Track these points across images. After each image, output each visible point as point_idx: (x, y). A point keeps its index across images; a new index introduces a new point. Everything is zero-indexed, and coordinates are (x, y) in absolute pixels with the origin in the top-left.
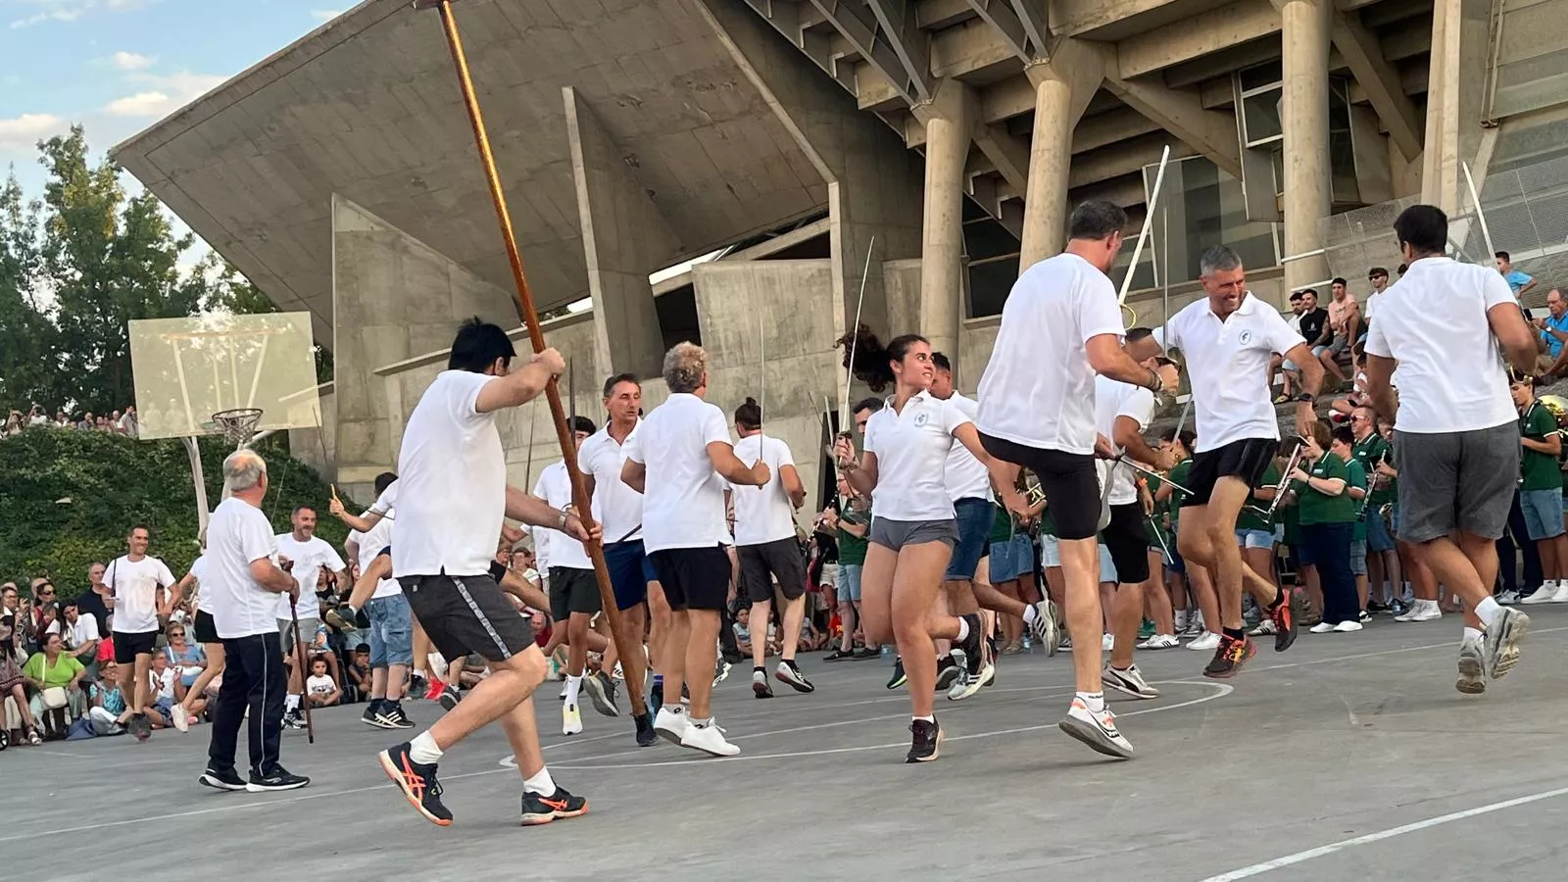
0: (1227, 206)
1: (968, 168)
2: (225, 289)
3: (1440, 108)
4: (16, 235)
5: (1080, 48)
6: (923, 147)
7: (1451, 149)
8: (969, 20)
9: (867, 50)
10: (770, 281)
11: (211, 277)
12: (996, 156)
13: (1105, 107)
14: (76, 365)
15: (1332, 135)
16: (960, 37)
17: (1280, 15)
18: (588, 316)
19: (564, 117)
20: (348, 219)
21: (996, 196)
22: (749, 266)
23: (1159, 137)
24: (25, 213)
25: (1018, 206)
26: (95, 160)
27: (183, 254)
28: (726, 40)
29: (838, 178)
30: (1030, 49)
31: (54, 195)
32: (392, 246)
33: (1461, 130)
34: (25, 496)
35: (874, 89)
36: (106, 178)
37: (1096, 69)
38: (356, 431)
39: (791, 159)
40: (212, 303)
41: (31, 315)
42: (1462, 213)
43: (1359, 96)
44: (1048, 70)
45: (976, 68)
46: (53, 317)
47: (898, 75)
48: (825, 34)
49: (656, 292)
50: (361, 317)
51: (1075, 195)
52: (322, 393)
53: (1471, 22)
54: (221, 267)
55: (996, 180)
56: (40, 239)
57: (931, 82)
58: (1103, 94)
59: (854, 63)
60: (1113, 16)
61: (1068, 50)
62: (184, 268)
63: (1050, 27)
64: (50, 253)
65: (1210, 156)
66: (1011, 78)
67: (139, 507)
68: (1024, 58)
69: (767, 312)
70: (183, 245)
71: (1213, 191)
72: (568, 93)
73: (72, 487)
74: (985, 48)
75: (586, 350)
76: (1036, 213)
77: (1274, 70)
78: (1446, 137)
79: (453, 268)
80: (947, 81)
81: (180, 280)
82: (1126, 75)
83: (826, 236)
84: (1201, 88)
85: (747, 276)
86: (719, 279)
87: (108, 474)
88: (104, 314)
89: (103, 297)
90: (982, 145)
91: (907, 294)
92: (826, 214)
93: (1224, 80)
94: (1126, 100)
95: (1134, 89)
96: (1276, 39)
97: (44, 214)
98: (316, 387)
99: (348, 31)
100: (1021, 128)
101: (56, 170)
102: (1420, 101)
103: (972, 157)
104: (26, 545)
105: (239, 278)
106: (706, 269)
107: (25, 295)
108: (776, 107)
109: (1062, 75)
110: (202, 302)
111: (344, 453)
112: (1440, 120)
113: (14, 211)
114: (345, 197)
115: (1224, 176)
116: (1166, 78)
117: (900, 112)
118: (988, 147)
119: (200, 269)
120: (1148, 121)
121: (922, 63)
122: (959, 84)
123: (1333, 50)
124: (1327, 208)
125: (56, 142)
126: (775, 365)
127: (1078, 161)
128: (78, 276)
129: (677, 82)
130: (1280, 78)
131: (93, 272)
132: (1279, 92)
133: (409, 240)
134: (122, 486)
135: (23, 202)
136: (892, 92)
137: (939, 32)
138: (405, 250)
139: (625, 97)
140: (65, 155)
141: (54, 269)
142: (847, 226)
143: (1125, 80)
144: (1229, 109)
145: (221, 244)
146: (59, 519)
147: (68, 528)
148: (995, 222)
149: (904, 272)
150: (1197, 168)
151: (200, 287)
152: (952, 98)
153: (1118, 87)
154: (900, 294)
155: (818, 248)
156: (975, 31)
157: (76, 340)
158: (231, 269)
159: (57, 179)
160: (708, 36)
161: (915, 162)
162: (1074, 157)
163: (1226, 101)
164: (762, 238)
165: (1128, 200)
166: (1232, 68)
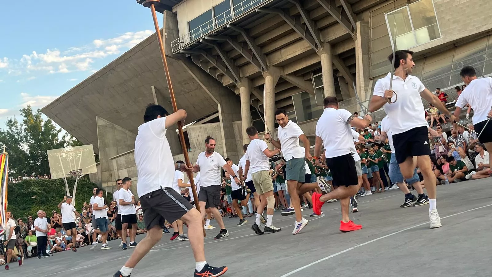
0: (312, 103)
1: (251, 98)
2: (71, 142)
3: (359, 76)
4: (17, 133)
5: (274, 68)
6: (240, 94)
7: (362, 85)
8: (248, 64)
9: (224, 72)
10: (205, 129)
11: (67, 139)
12: (257, 95)
13: (282, 81)
14: (34, 163)
15: (335, 84)
16: (246, 67)
17: (320, 57)
19: (152, 93)
20: (100, 122)
21: (258, 104)
22: (200, 125)
23: (295, 88)
24: (19, 127)
26: (34, 113)
27: (59, 134)
28: (190, 72)
29: (220, 103)
30: (263, 69)
31: (25, 122)
32: (112, 128)
33: (364, 81)
34: (24, 197)
35: (227, 81)
36: (38, 117)
37: (279, 73)
38: (106, 174)
39: (209, 99)
40: (68, 145)
41: (22, 152)
42: (367, 100)
43: (340, 75)
44: (267, 74)
45: (251, 74)
46: (28, 152)
47: (232, 77)
48: (214, 69)
50: (105, 145)
51: (276, 103)
52: (97, 165)
53: (365, 56)
54: (69, 136)
55: (257, 101)
56: (23, 133)
57: (240, 79)
58: (281, 79)
59: (222, 75)
60: (281, 60)
61: (272, 69)
62: (60, 137)
63: (267, 63)
64: (26, 137)
65: (307, 91)
66: (259, 76)
67: (53, 197)
68: (261, 71)
70: (59, 131)
71: (309, 100)
72: (153, 87)
73: (35, 194)
74: (253, 70)
77: (320, 70)
78: (361, 83)
79: (127, 132)
80: (244, 78)
81: (59, 140)
83: (218, 117)
84: (303, 76)
85: (200, 128)
86: (193, 129)
87: (44, 190)
88: (41, 150)
89: (40, 146)
90: (253, 92)
91: (239, 129)
92: (218, 112)
93: (308, 73)
94: (286, 80)
95: (288, 77)
97: (24, 127)
98: (95, 164)
99: (98, 76)
100: (261, 88)
101: (25, 116)
102: (354, 75)
103: (251, 95)
104: (24, 209)
105: (74, 139)
106: (190, 127)
107: (20, 147)
108: (204, 87)
109: (271, 75)
110: (65, 145)
111: (103, 179)
112: (359, 79)
113: (16, 127)
114: (99, 117)
115: (311, 96)
116: (295, 74)
117: (234, 86)
118: (255, 93)
119: (64, 137)
120: (292, 84)
121: (238, 74)
122: (247, 79)
123: (333, 65)
125: (24, 110)
127: (276, 95)
128: (34, 142)
129: (179, 83)
130: (321, 71)
131: (37, 140)
132: (322, 75)
133: (116, 126)
134: (48, 192)
135: (18, 124)
136: (231, 82)
137: (241, 67)
138: (115, 128)
140: (27, 112)
141: (27, 140)
142: (223, 114)
143: (286, 75)
144: (310, 80)
145: (69, 130)
146: (33, 202)
147: (34, 204)
148: (258, 111)
149: (238, 124)
150: (305, 94)
151: (64, 142)
152: (246, 82)
153: (284, 77)
154: (237, 129)
155: (217, 120)
156: (249, 66)
157: (34, 157)
158: (72, 137)
159: (26, 118)
160: (186, 71)
161: (238, 97)
162: (275, 94)
163: (310, 78)
164: (203, 119)
165: (289, 103)
166: (310, 70)
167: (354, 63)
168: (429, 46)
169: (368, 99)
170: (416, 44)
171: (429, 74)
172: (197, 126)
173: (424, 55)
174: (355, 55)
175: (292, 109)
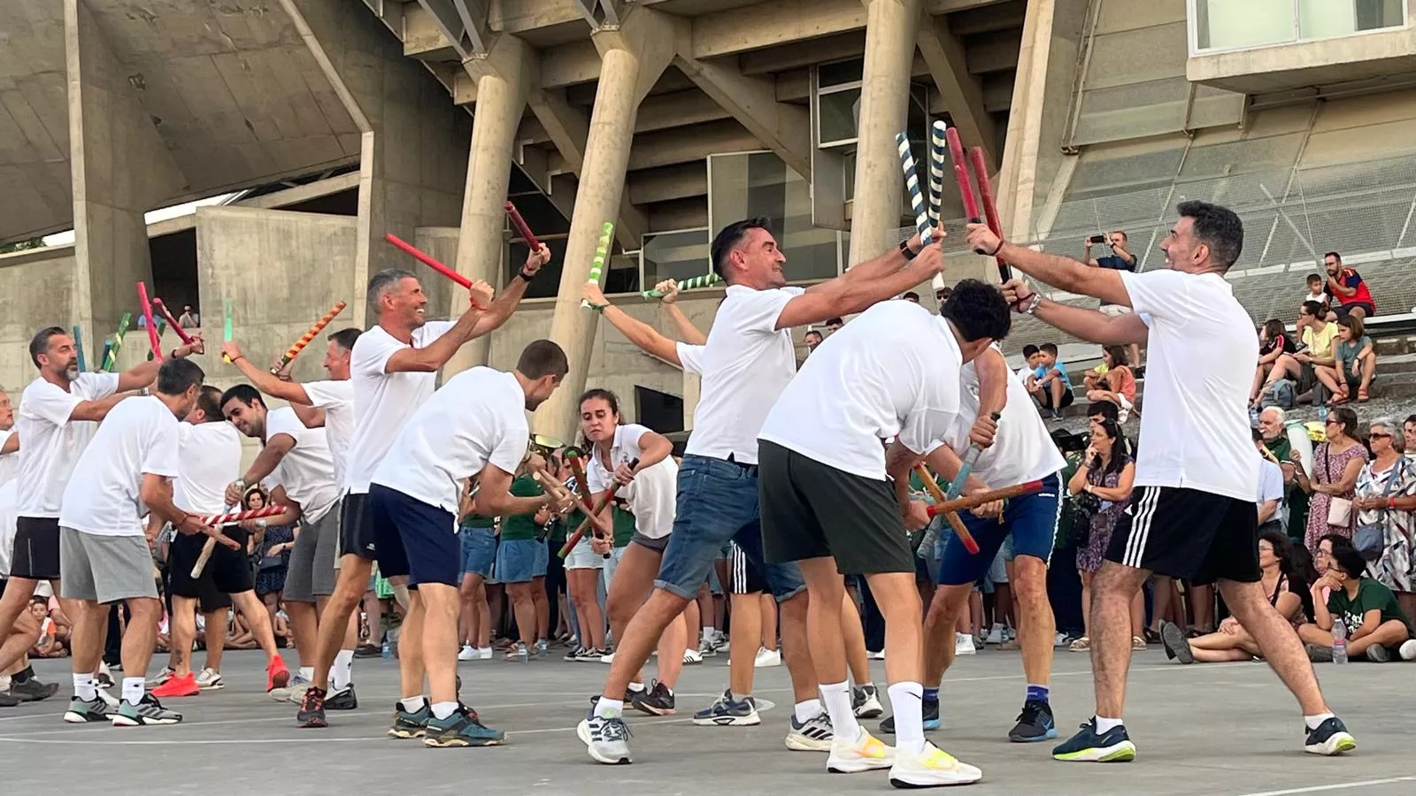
0: (793, 207)
1: (519, 134)
3: (1021, 128)
5: (653, 19)
6: (473, 105)
7: (1028, 171)
10: (285, 235)
12: (551, 123)
13: (676, 85)
17: (866, 11)
18: (69, 251)
19: (61, 23)
21: (548, 169)
22: (263, 215)
23: (728, 127)
25: (570, 182)
29: (373, 127)
30: (599, 13)
33: (1041, 154)
35: (423, 35)
37: (667, 45)
39: (323, 101)
42: (1034, 240)
43: (940, 107)
44: (617, 39)
45: (539, 25)
47: (452, 23)
49: (151, 233)
51: (634, 177)
53: (1062, 41)
55: (548, 151)
57: (487, 34)
58: (672, 72)
61: (641, 19)
65: (781, 153)
66: (575, 42)
68: (592, 21)
69: (279, 268)
71: (779, 192)
74: (551, 6)
75: (60, 291)
76: (590, 192)
77: (854, 68)
78: (1025, 159)
80: (507, 35)
82: (700, 55)
83: (356, 190)
84: (776, 77)
85: (260, 225)
86: (226, 225)
90: (537, 111)
92: (356, 167)
93: (801, 73)
94: (697, 81)
95: (707, 70)
96: (859, 35)
100: (581, 98)
102: (1002, 118)
103: (526, 122)
106: (213, 213)
108: (311, 41)
109: (632, 47)
112: (1021, 139)
115: (791, 176)
116: (741, 61)
117: (451, 65)
118: (545, 115)
120: (719, 107)
121: (481, 13)
122: (519, 41)
123: (917, 54)
124: (896, 221)
126: (282, 330)
127: (641, 140)
130: (859, 76)
132: (857, 93)
136: (444, 40)
139: (135, 8)
142: (380, 182)
143: (698, 59)
144: (803, 105)
148: (543, 199)
149: (439, 240)
150: (766, 163)
152: (511, 55)
153: (690, 68)
155: (344, 203)
161: (463, 118)
162: (635, 135)
163: (802, 95)
164: (278, 187)
165: (688, 190)
166: (811, 61)
167: (1009, 65)
168: (1347, 55)
169: (1042, 237)
170: (1293, 36)
171: (1318, 178)
172: (249, 214)
173: (1317, 88)
174: (1017, 31)
175: (701, 219)
